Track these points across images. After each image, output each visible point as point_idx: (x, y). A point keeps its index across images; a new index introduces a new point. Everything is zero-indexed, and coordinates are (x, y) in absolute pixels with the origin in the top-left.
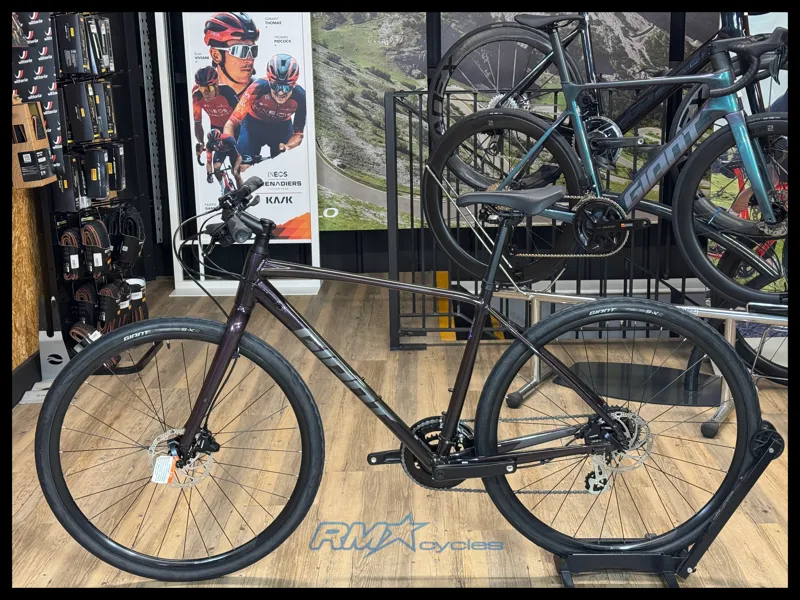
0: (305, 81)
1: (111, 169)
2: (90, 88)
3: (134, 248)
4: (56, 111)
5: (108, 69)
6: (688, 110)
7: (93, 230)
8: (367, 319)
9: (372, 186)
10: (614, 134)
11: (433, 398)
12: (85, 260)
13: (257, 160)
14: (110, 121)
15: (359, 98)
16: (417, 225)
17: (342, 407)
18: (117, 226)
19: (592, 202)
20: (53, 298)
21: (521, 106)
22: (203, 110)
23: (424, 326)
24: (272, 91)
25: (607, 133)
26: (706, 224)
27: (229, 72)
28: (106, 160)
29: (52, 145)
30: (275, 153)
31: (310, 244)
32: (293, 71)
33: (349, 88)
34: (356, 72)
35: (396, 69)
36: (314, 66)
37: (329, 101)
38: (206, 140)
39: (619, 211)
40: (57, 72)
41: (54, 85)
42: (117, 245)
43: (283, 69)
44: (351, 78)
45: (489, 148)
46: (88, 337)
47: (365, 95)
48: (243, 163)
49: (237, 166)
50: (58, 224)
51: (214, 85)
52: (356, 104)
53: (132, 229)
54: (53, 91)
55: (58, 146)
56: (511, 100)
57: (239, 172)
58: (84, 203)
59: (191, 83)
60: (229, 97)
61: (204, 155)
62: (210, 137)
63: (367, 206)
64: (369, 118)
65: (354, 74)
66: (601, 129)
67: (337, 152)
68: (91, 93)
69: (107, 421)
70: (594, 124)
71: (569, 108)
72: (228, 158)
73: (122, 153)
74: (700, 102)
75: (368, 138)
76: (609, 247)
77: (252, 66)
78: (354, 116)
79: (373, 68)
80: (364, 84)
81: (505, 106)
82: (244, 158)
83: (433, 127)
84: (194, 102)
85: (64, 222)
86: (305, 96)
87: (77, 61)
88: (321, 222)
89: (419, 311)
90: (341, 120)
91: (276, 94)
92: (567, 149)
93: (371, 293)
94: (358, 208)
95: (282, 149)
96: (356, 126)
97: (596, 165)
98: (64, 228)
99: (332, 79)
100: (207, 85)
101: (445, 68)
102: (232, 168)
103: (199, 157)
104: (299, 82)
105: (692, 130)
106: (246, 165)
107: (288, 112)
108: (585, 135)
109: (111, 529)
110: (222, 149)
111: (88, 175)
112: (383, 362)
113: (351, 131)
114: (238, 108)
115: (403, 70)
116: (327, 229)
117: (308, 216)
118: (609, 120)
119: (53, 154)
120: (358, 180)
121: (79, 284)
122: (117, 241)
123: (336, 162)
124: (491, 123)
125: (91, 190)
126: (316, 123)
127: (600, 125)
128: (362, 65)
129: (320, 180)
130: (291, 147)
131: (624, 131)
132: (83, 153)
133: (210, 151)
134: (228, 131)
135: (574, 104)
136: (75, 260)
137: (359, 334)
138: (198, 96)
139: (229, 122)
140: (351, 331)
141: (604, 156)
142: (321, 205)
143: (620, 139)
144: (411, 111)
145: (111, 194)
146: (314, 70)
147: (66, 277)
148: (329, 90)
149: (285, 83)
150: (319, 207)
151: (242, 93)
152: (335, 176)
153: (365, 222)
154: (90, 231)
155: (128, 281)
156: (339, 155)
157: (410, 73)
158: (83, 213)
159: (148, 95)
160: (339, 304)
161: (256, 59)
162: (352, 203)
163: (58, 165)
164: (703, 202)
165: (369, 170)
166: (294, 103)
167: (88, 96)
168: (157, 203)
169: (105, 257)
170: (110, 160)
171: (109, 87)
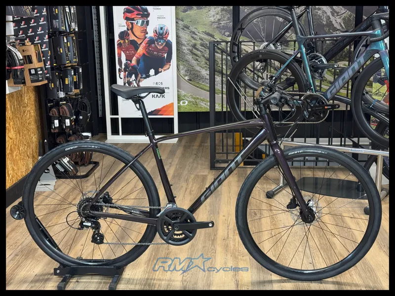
0: (172, 38)
1: (75, 79)
2: (65, 39)
3: (85, 117)
4: (47, 49)
5: (74, 30)
6: (360, 49)
7: (65, 108)
8: (200, 155)
9: (205, 90)
10: (323, 62)
11: (230, 193)
12: (62, 122)
13: (148, 76)
14: (75, 55)
15: (199, 46)
16: (225, 110)
17: (184, 196)
18: (77, 106)
19: (310, 95)
20: (46, 141)
21: (276, 48)
22: (122, 52)
23: (227, 158)
24: (156, 42)
25: (319, 62)
26: (369, 107)
27: (135, 33)
28: (73, 74)
29: (45, 65)
30: (157, 73)
31: (173, 118)
32: (167, 32)
33: (194, 41)
34: (197, 33)
35: (217, 32)
36: (176, 30)
37: (184, 48)
38: (123, 67)
39: (324, 100)
40: (49, 30)
41: (47, 36)
42: (77, 116)
43: (161, 31)
44: (195, 36)
45: (260, 69)
46: (62, 160)
47: (202, 45)
48: (141, 78)
49: (138, 79)
50: (49, 105)
51: (128, 40)
52: (197, 49)
53: (84, 107)
54: (46, 39)
55: (48, 66)
56: (271, 45)
57: (139, 82)
58: (62, 95)
59: (117, 38)
60: (135, 45)
61: (122, 74)
62: (125, 65)
63: (201, 100)
64: (204, 56)
65: (196, 34)
66: (316, 60)
67: (187, 73)
68: (66, 41)
69: (70, 200)
70: (313, 57)
71: (300, 48)
72: (134, 75)
73: (81, 71)
74: (366, 46)
75: (203, 66)
76: (319, 118)
77: (146, 30)
78: (196, 55)
79: (206, 31)
80: (201, 39)
81: (268, 48)
82: (142, 76)
83: (232, 59)
84: (118, 48)
85: (52, 104)
86: (172, 45)
87: (59, 25)
88: (179, 107)
89: (225, 151)
90: (189, 57)
91: (158, 44)
92: (299, 70)
93: (202, 143)
94: (197, 101)
95: (160, 71)
96: (197, 60)
97: (313, 77)
98: (52, 107)
99: (185, 37)
100: (124, 40)
101: (239, 29)
102: (136, 80)
103: (120, 75)
104: (169, 38)
105: (361, 60)
106: (142, 79)
107: (163, 53)
108: (308, 62)
109: (67, 251)
110: (131, 71)
111: (64, 81)
112: (206, 176)
113: (194, 63)
114: (139, 51)
115: (221, 32)
116: (182, 111)
117: (172, 104)
118: (320, 55)
119: (45, 70)
120: (197, 87)
121: (59, 134)
122: (77, 114)
123: (187, 78)
124: (261, 56)
125: (65, 88)
126: (177, 58)
127: (316, 57)
128: (200, 30)
129: (179, 87)
130: (165, 70)
131: (328, 61)
132: (62, 70)
133: (125, 72)
134: (134, 62)
135: (302, 46)
136: (56, 123)
137: (195, 162)
138: (120, 45)
139: (134, 58)
140: (191, 160)
141: (318, 73)
142: (179, 99)
143: (325, 64)
144: (223, 51)
145: (75, 91)
146: (176, 32)
147: (52, 131)
148: (184, 42)
149: (162, 38)
150: (178, 100)
151: (141, 43)
152: (186, 85)
153: (201, 108)
154: (64, 108)
155: (83, 134)
156: (188, 74)
157: (224, 34)
158: (62, 99)
159: (96, 44)
160: (187, 147)
161: (148, 27)
162: (194, 98)
163: (48, 75)
164: (368, 96)
165: (203, 82)
166: (167, 49)
167: (64, 42)
168: (99, 97)
169: (71, 121)
170: (75, 74)
171: (74, 38)
